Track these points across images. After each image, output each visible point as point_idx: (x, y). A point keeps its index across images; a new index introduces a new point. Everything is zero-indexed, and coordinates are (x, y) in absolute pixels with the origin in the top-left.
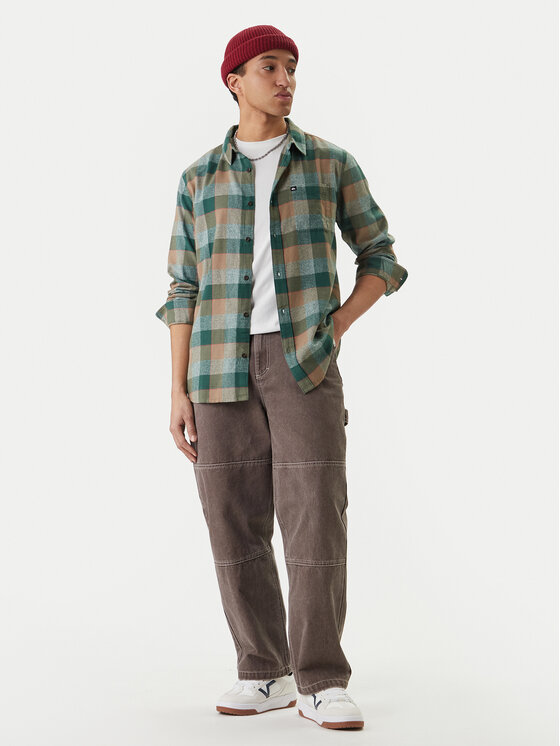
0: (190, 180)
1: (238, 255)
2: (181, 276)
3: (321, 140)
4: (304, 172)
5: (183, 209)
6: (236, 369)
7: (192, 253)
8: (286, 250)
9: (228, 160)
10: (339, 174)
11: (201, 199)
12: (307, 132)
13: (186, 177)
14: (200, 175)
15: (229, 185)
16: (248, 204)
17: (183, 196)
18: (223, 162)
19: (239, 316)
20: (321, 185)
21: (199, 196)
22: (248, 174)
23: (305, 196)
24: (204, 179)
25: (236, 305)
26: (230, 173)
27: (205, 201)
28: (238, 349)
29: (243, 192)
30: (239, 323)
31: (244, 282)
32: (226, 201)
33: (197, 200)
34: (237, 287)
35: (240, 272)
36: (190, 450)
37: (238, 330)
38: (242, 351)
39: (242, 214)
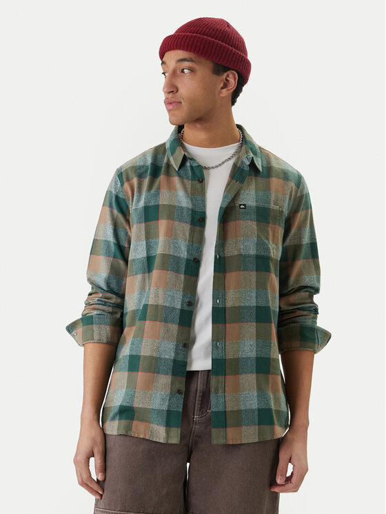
0: (128, 179)
1: (182, 277)
2: (103, 285)
3: (277, 159)
4: (257, 190)
5: (115, 211)
6: (169, 406)
7: (122, 263)
8: (228, 275)
9: (175, 165)
10: (293, 197)
11: (142, 204)
12: (262, 146)
13: (122, 176)
14: (141, 176)
15: (177, 194)
16: (199, 220)
17: (117, 197)
18: (168, 165)
19: (177, 346)
20: (272, 206)
21: (138, 200)
22: (198, 185)
23: (254, 217)
24: (146, 181)
25: (175, 333)
26: (176, 180)
27: (146, 208)
28: (172, 384)
29: (193, 205)
30: (176, 353)
31: (186, 308)
32: (173, 212)
33: (136, 206)
34: (178, 312)
35: (184, 296)
36: (96, 487)
37: (175, 361)
38: (177, 385)
39: (191, 229)
